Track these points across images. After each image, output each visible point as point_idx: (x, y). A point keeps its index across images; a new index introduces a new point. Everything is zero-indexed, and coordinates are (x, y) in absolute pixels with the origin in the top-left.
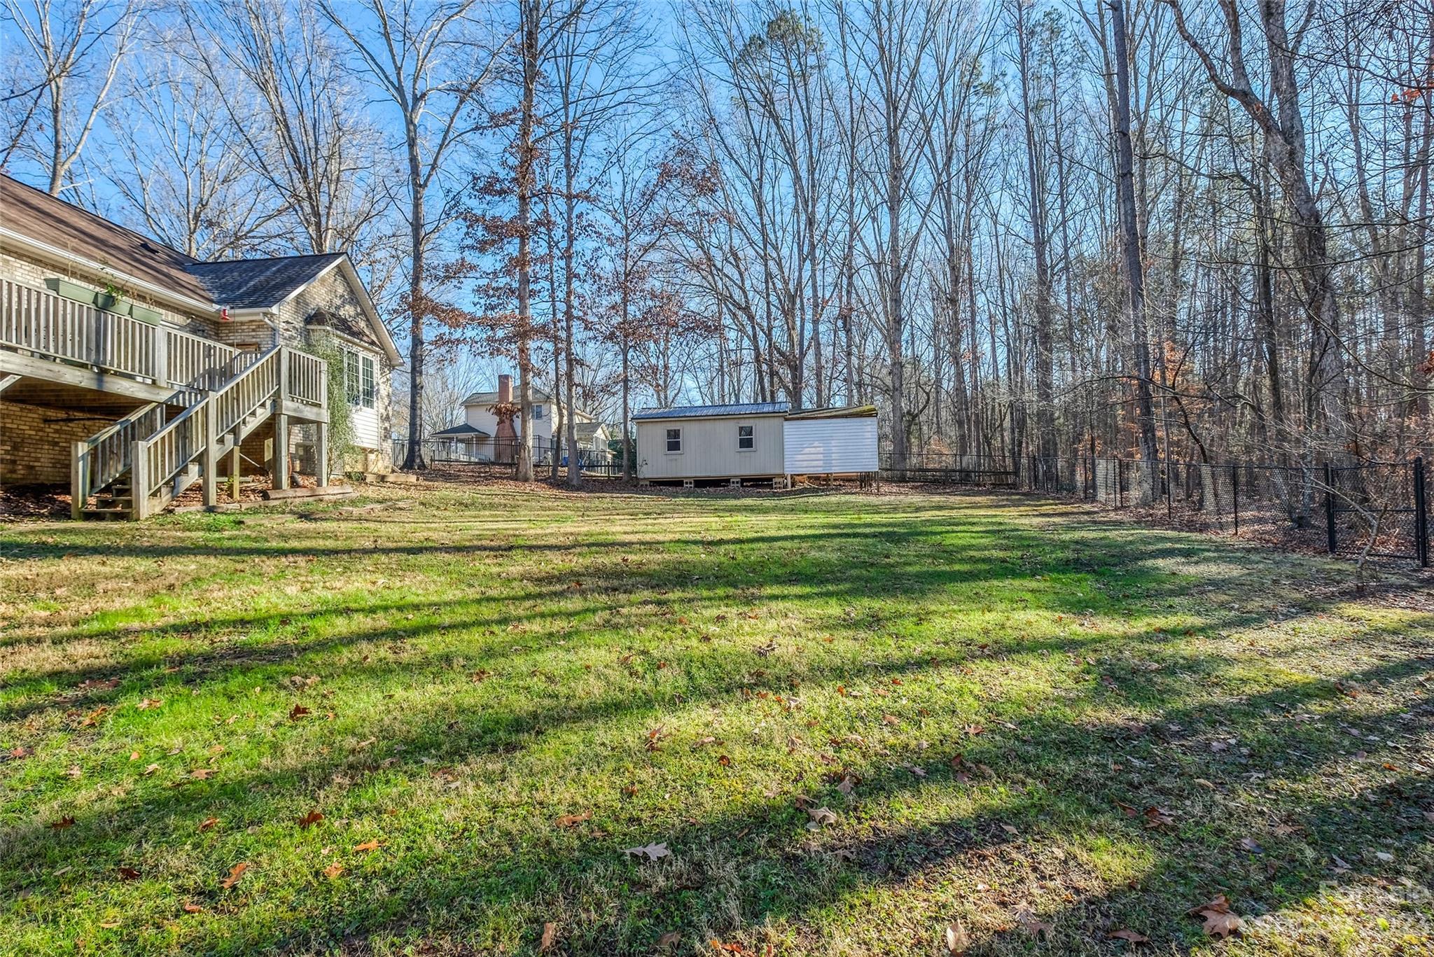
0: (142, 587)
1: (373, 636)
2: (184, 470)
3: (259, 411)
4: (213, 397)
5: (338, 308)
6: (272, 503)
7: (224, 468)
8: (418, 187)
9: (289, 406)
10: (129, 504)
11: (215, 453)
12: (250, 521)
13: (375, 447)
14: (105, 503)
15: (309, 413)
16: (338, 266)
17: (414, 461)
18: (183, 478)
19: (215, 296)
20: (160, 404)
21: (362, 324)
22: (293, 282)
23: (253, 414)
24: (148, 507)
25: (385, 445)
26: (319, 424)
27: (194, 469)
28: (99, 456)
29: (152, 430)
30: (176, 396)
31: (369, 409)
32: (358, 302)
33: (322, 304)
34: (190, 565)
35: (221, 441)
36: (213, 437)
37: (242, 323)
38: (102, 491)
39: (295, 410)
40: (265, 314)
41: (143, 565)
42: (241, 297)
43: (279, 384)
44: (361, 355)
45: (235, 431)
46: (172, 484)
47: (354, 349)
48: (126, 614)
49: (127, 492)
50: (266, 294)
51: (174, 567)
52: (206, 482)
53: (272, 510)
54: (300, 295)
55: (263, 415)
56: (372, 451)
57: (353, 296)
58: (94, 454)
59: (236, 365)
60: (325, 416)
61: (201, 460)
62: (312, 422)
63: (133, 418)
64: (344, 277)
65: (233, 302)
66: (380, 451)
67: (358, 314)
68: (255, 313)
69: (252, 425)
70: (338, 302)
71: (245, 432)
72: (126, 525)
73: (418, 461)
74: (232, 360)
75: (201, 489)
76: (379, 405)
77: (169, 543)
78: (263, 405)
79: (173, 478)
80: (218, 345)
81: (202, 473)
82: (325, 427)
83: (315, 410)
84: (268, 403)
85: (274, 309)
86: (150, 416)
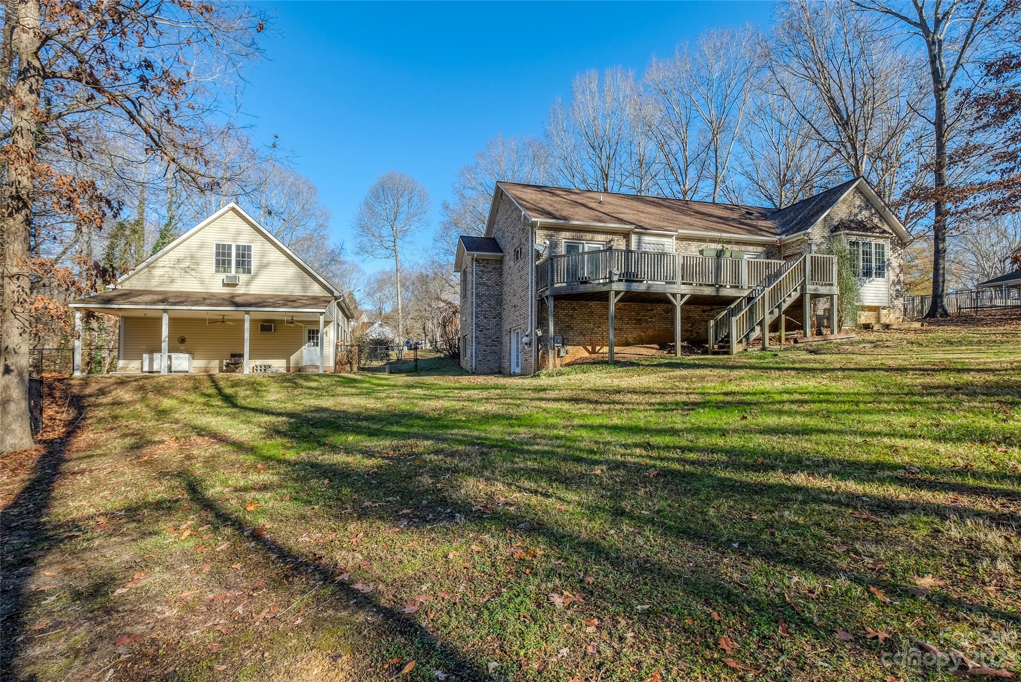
0: (720, 380)
1: (792, 402)
2: (753, 330)
3: (793, 294)
4: (767, 290)
5: (856, 215)
6: (798, 345)
7: (775, 327)
8: (939, 92)
9: (810, 288)
10: (729, 347)
11: (768, 320)
12: (780, 354)
13: (887, 305)
14: (720, 347)
15: (823, 290)
16: (857, 187)
17: (936, 311)
18: (753, 333)
19: (778, 231)
20: (744, 298)
21: (876, 220)
22: (823, 209)
23: (790, 295)
24: (736, 348)
25: (896, 302)
26: (832, 296)
27: (758, 329)
28: (718, 326)
29: (741, 310)
30: (752, 292)
31: (881, 279)
32: (873, 206)
33: (843, 217)
34: (742, 373)
35: (771, 313)
36: (767, 311)
37: (793, 243)
38: (720, 342)
39: (815, 290)
40: (804, 234)
41: (723, 372)
42: (792, 228)
43: (805, 276)
44: (873, 243)
45: (779, 307)
46: (747, 337)
47: (868, 240)
48: (710, 388)
49: (728, 342)
50: (806, 223)
51: (735, 373)
52: (764, 335)
53: (798, 349)
54: (828, 215)
55: (795, 295)
56: (884, 308)
57: (868, 203)
58: (716, 324)
59: (783, 269)
60: (836, 290)
61: (761, 324)
62: (827, 295)
63: (732, 306)
64: (861, 193)
65: (786, 232)
66: (892, 307)
67: (872, 215)
68: (800, 235)
69: (789, 301)
70: (857, 211)
71: (785, 307)
72: (726, 356)
73: (940, 310)
74: (780, 267)
75: (760, 340)
76: (891, 275)
77: (740, 364)
78: (795, 290)
79: (748, 334)
80: (773, 261)
81: (762, 330)
82: (835, 297)
83: (828, 287)
84: (799, 288)
85: (809, 230)
86: (740, 304)
